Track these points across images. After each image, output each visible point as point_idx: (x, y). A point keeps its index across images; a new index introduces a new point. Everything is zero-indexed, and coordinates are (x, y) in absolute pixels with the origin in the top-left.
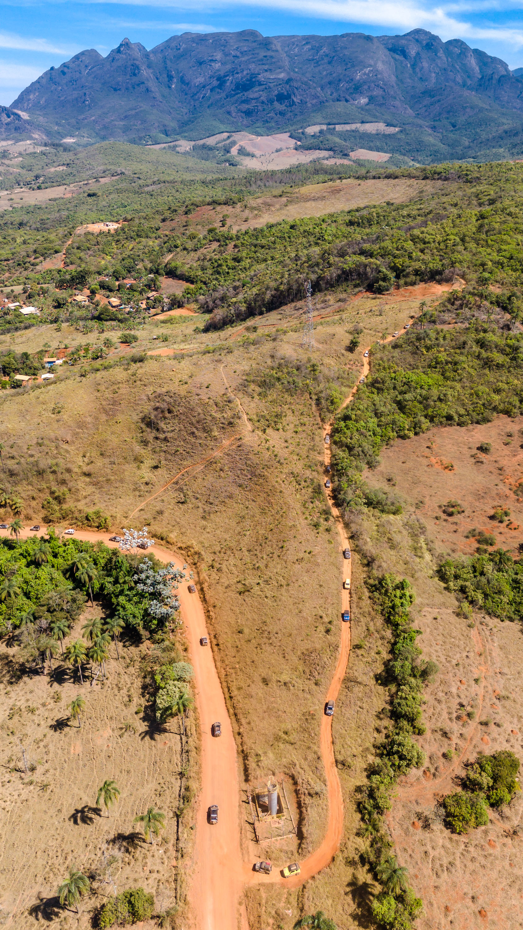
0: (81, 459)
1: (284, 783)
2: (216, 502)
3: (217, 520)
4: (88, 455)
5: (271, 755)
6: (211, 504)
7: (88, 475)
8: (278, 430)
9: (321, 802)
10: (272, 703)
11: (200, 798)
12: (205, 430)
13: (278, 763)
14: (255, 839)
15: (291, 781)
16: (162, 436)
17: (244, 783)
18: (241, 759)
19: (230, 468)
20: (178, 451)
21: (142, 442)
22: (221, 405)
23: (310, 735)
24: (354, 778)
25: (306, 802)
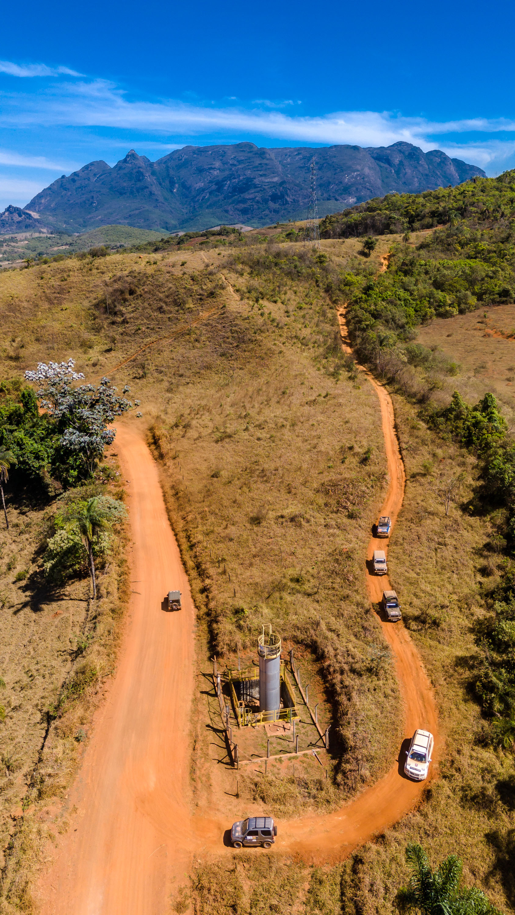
0: (8, 343)
1: (293, 660)
2: (188, 373)
3: (188, 391)
4: (18, 339)
5: (266, 611)
6: (181, 376)
7: (16, 358)
8: (275, 302)
9: (381, 682)
10: (268, 544)
11: (106, 687)
12: (176, 303)
13: (282, 622)
14: (227, 760)
15: (309, 656)
16: (119, 319)
17: (207, 663)
18: (205, 627)
19: (208, 338)
20: (139, 329)
21: (93, 329)
22: (199, 279)
23: (346, 579)
24: (449, 644)
25: (347, 683)
